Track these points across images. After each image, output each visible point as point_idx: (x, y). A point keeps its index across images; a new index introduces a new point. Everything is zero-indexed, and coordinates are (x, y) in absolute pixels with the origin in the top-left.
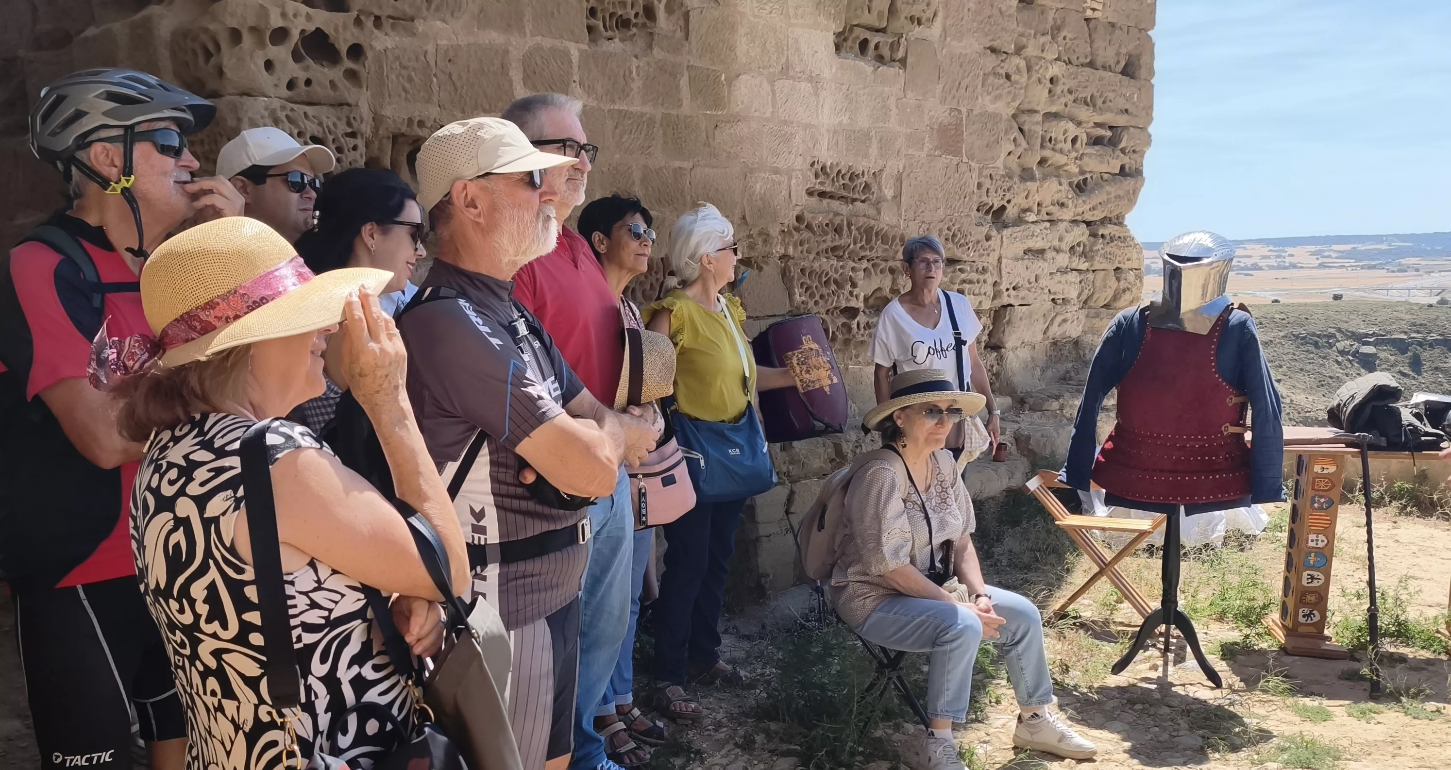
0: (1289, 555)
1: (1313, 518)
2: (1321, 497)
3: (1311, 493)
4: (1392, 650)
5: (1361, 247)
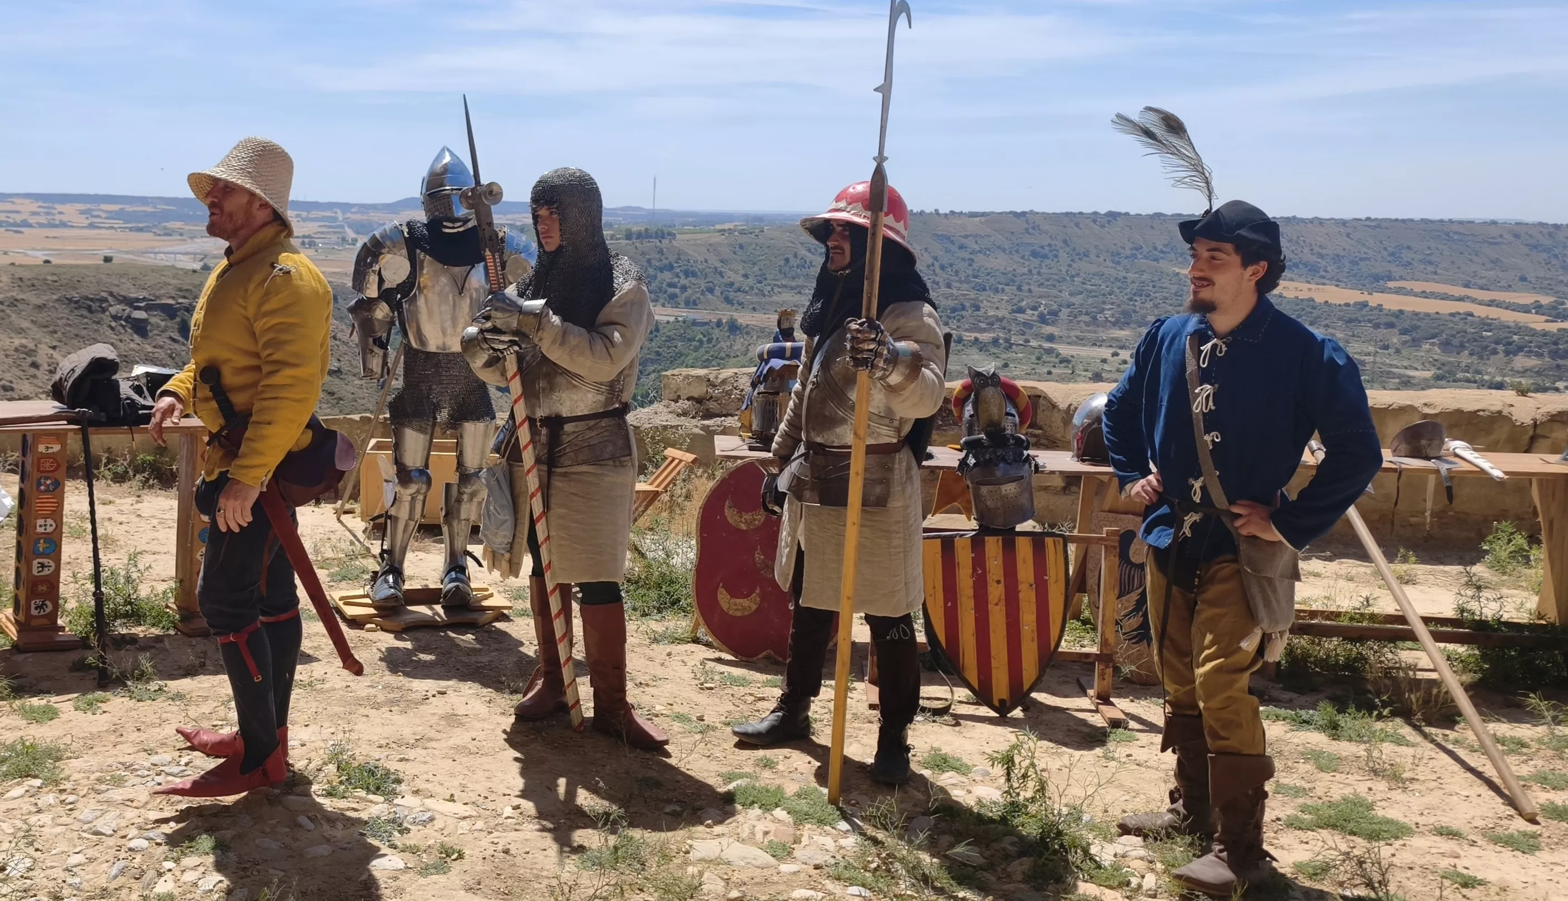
0: (19, 543)
1: (42, 502)
2: (47, 478)
3: (36, 475)
4: (124, 631)
5: (129, 208)
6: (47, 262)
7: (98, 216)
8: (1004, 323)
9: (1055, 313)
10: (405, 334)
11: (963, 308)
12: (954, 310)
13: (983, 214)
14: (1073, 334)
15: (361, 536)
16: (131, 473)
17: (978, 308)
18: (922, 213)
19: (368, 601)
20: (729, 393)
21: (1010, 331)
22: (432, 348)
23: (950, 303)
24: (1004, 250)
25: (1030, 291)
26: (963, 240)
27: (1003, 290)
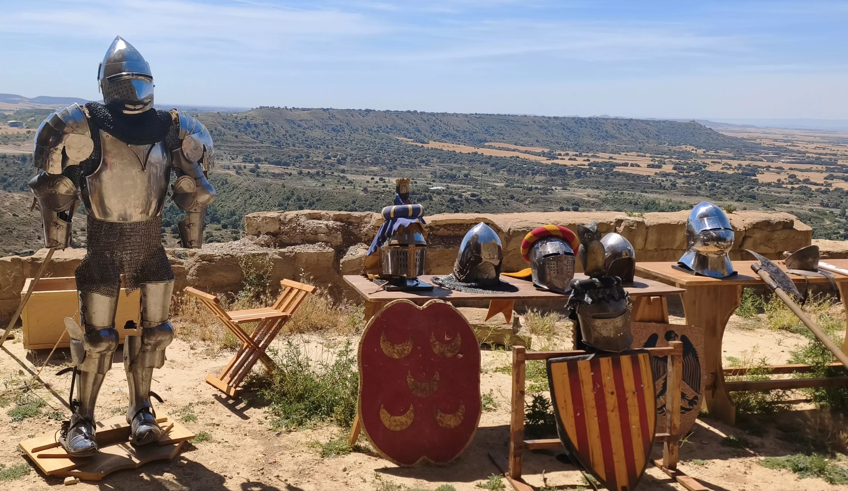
8: (321, 164)
9: (344, 159)
11: (302, 157)
12: (297, 158)
13: (308, 110)
14: (353, 169)
17: (308, 157)
18: (279, 108)
21: (324, 168)
23: (295, 154)
24: (319, 128)
25: (332, 148)
26: (300, 123)
27: (320, 148)
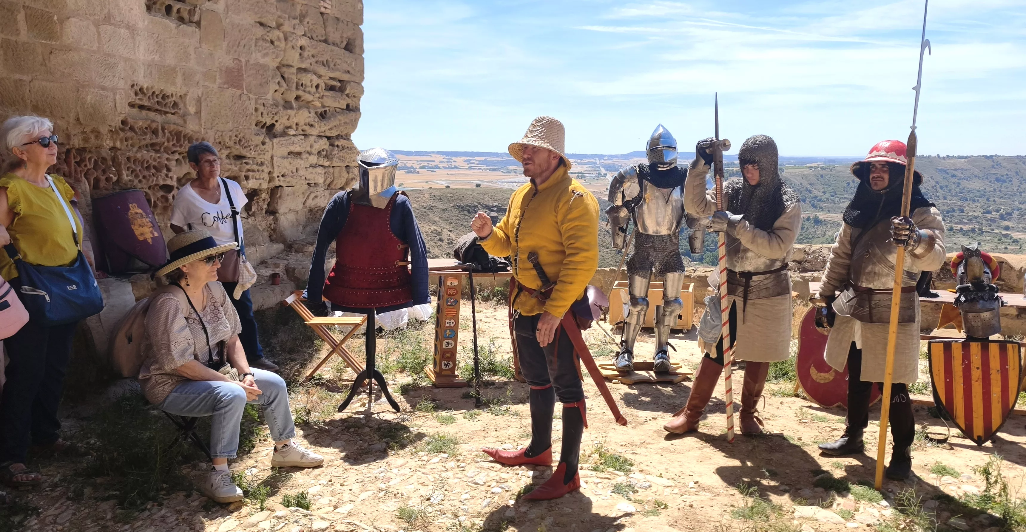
0: (437, 332)
1: (448, 311)
2: (451, 299)
3: (446, 297)
4: (489, 379)
5: (489, 159)
6: (448, 187)
7: (473, 163)
8: (978, 220)
9: (1010, 214)
10: (636, 225)
11: (954, 211)
12: (948, 212)
13: (966, 157)
14: (1021, 226)
15: (610, 333)
16: (491, 297)
17: (962, 211)
18: (929, 157)
19: (614, 367)
20: (816, 258)
21: (982, 224)
22: (650, 232)
23: (946, 208)
24: (979, 178)
25: (994, 201)
26: (954, 172)
27: (978, 201)
